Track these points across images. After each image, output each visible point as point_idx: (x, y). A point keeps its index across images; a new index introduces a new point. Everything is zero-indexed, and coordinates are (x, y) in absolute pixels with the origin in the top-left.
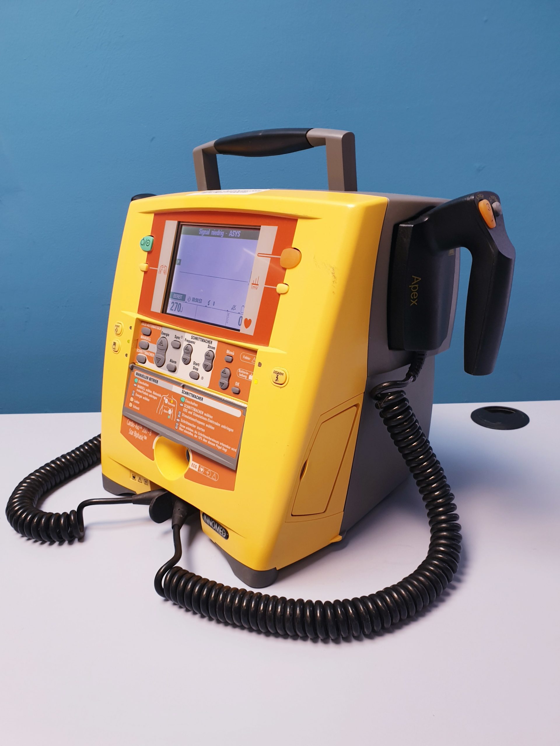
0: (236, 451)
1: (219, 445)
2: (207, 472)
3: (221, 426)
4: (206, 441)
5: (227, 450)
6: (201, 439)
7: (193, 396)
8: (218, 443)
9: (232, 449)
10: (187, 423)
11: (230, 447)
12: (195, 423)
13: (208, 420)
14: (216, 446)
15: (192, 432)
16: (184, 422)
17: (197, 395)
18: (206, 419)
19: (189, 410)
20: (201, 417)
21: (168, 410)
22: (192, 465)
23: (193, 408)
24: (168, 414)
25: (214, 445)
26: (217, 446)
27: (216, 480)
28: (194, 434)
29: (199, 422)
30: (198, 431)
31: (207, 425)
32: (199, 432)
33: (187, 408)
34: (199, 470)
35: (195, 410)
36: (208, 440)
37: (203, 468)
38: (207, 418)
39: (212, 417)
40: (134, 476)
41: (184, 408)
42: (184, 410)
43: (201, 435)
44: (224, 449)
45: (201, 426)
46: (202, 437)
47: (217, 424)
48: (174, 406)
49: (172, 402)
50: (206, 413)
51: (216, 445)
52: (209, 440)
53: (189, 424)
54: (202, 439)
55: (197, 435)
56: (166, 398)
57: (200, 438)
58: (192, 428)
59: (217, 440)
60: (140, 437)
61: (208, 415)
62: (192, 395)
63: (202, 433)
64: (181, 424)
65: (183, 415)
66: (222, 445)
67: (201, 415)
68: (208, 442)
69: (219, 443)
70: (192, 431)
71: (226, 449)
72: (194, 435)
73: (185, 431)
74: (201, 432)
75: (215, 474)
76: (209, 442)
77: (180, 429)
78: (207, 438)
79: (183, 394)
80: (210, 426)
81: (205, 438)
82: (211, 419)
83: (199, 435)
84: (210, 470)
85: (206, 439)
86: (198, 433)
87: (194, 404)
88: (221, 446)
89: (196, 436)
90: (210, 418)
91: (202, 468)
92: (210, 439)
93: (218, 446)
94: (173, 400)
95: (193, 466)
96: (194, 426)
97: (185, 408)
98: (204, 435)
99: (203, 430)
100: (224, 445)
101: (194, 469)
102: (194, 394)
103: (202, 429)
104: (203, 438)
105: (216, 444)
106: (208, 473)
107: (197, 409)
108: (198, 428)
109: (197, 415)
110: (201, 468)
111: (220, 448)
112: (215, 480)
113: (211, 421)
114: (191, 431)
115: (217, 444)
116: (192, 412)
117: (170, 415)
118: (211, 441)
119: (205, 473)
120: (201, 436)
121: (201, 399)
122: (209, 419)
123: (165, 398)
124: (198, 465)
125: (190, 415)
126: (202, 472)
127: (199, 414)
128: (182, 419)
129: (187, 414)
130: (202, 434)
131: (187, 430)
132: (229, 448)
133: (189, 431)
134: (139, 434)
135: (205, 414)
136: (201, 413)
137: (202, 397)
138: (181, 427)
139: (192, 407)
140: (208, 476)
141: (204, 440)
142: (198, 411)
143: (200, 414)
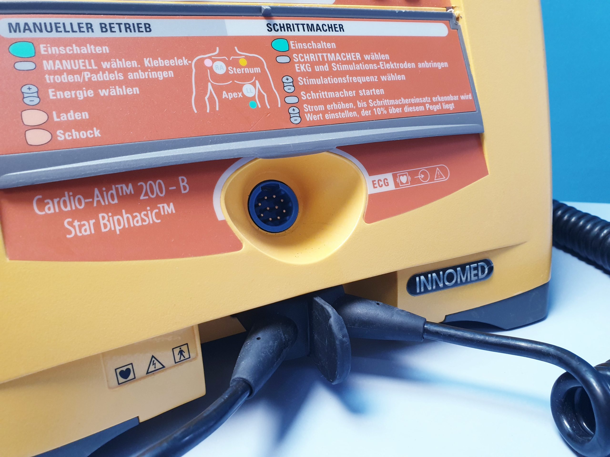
0: (471, 98)
1: (432, 103)
2: (419, 177)
3: (417, 65)
4: (398, 110)
5: (453, 104)
6: (382, 112)
7: (311, 28)
8: (429, 101)
9: (463, 97)
10: (324, 94)
11: (457, 96)
12: (349, 86)
13: (381, 65)
14: (427, 108)
15: (350, 110)
16: (314, 95)
17: (320, 22)
18: (375, 65)
19: (313, 64)
20: (359, 67)
21: (239, 89)
22: (374, 184)
23: (325, 55)
24: (246, 99)
25: (422, 108)
26: (429, 108)
27: (446, 178)
28: (359, 110)
29: (361, 80)
30: (366, 99)
31: (383, 78)
32: (370, 101)
33: (305, 63)
34: (396, 185)
35: (331, 57)
36: (403, 106)
37: (406, 175)
38: (377, 62)
39: (387, 57)
40: (124, 369)
41: (296, 65)
42: (300, 69)
43: (379, 103)
44: (446, 107)
45: (368, 86)
46: (383, 106)
47: (406, 65)
48: (257, 70)
49: (243, 62)
50: (369, 54)
51: (425, 107)
52: (406, 104)
53: (331, 95)
54: (385, 112)
55: (368, 108)
56: (214, 61)
57: (379, 112)
58: (346, 100)
59: (423, 96)
60: (139, 218)
61: (375, 56)
62: (305, 26)
63: (380, 98)
64: (305, 105)
65: (301, 81)
66: (439, 99)
67: (357, 62)
68: (403, 110)
69: (431, 100)
70: (351, 105)
71: (451, 103)
72: (359, 113)
73: (327, 116)
74: (374, 97)
75: (437, 169)
76: (406, 109)
77: (309, 117)
78: (397, 102)
79: (273, 33)
80: (392, 77)
81: (391, 106)
82: (387, 62)
83: (374, 107)
84: (423, 169)
85: (396, 106)
86: (368, 104)
87: (322, 45)
88: (436, 103)
89: (365, 113)
90: (382, 60)
91: (403, 175)
92: (407, 101)
93: (431, 107)
94: (247, 58)
95: (377, 185)
96: (351, 94)
97: (299, 62)
98: (386, 102)
99: (382, 91)
100: (442, 98)
101: (384, 189)
102: (310, 22)
103: (374, 90)
104: (387, 108)
105: (424, 104)
106: (423, 176)
107: (337, 54)
108: (362, 93)
109: (345, 67)
110: (401, 177)
111: (436, 108)
112: (444, 179)
113: (391, 66)
114: (346, 109)
115: (427, 103)
116: (327, 65)
117: (253, 98)
118: (411, 105)
119: (413, 181)
120: (380, 107)
121: (338, 29)
122: (381, 63)
123: (208, 63)
124: (389, 176)
125: (325, 74)
126: (407, 182)
127: (349, 62)
128: (302, 93)
129: (314, 75)
130: (380, 100)
131: (334, 111)
132: (456, 98)
133: (342, 111)
134: (125, 216)
135: (367, 57)
136: (355, 58)
137: (338, 22)
138: (309, 112)
139: (320, 55)
140: (426, 183)
141: (392, 111)
142: (345, 57)
143: (354, 61)
